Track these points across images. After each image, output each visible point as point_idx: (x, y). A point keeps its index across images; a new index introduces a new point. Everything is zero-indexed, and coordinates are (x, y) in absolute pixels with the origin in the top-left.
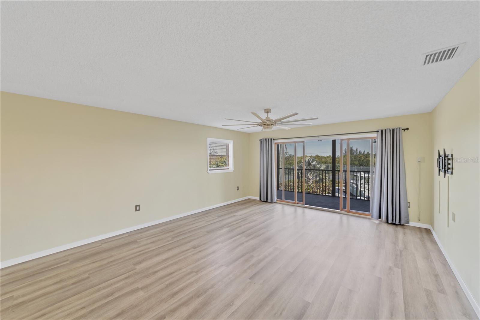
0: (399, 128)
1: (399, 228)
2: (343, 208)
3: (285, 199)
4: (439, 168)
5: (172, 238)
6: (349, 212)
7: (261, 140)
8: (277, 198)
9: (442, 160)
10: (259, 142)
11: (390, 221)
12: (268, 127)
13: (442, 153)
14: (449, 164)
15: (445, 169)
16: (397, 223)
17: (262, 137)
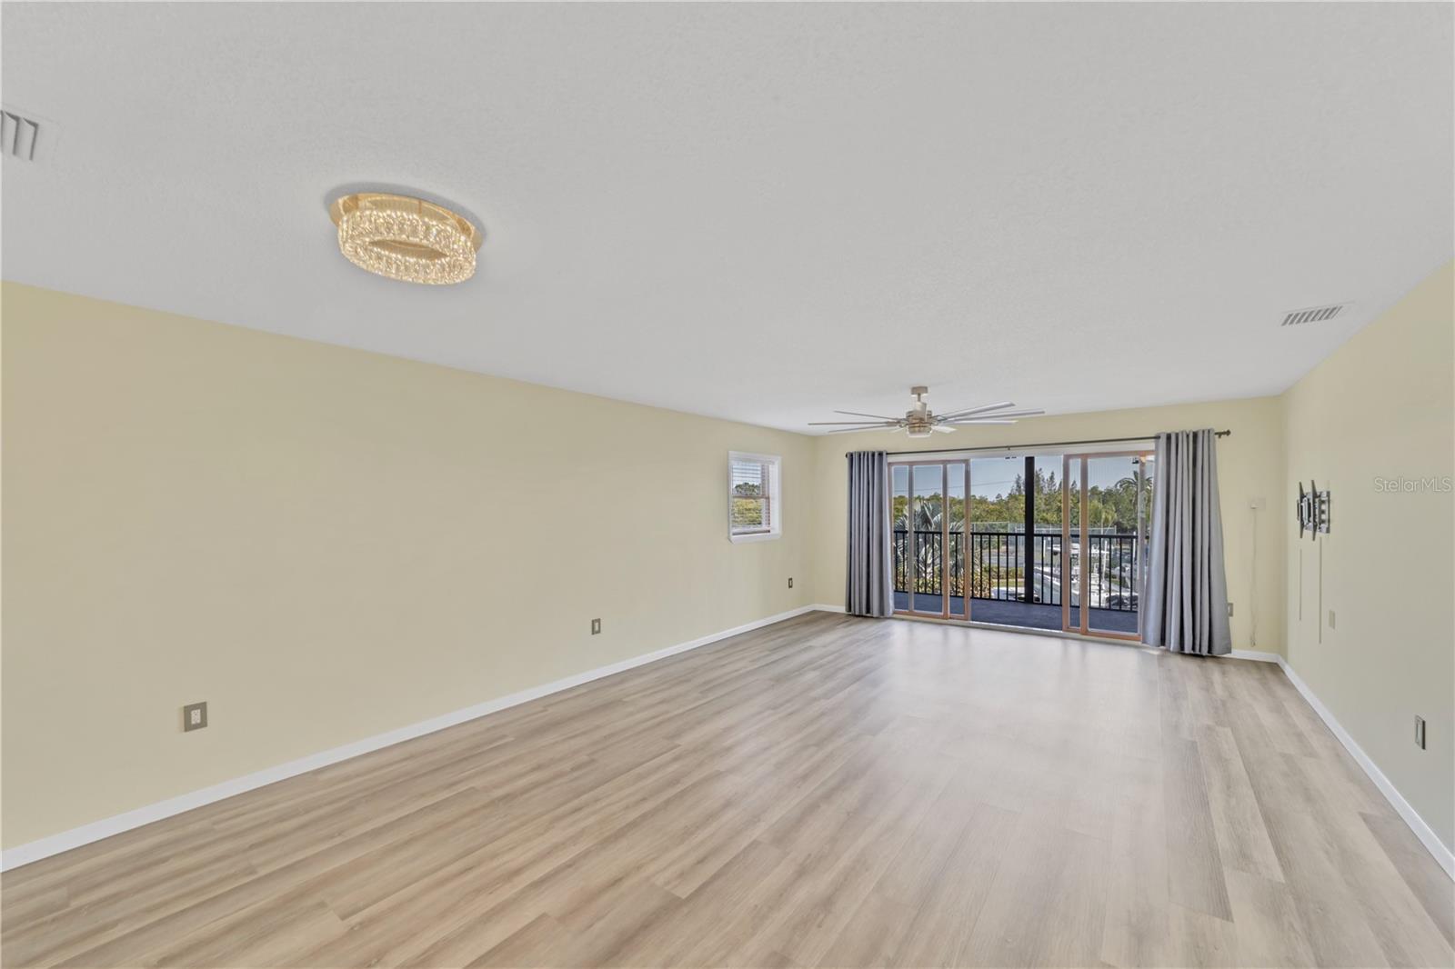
0: (1209, 431)
1: (1210, 664)
2: (1071, 625)
3: (915, 609)
4: (1302, 520)
5: (701, 692)
6: (1086, 633)
7: (851, 456)
8: (896, 608)
9: (1309, 504)
10: (846, 462)
11: (1188, 649)
12: (922, 429)
13: (1308, 490)
14: (1323, 512)
15: (1314, 521)
16: (1204, 651)
17: (854, 448)
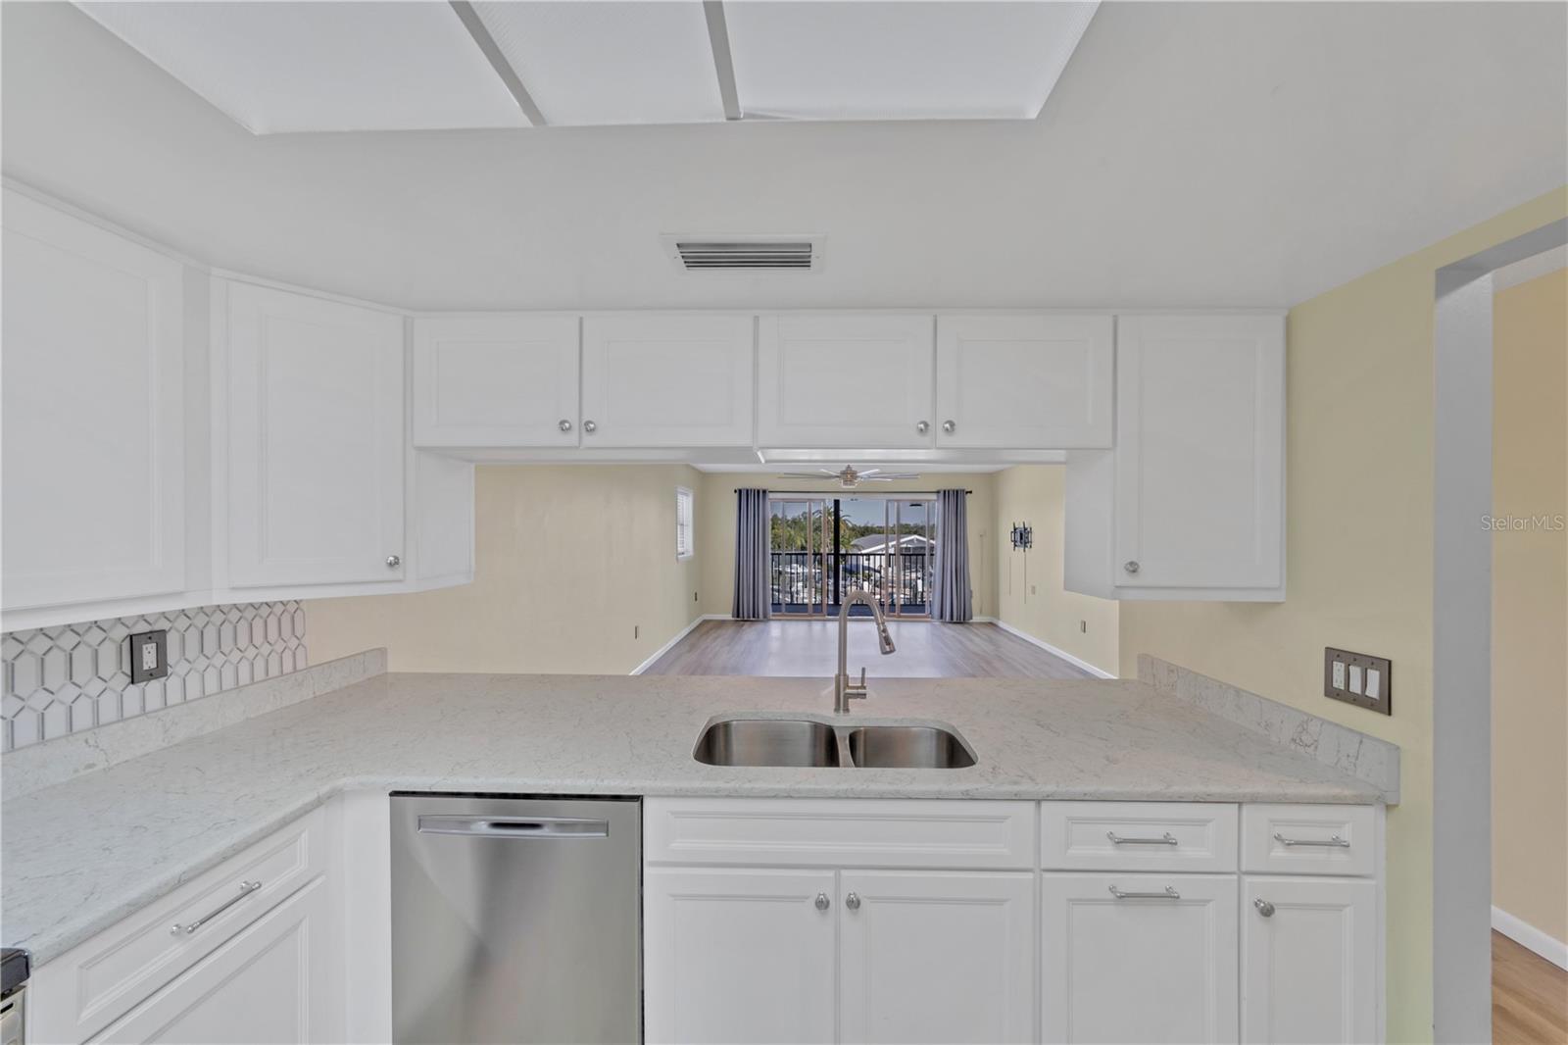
0: (965, 490)
2: (890, 612)
3: (786, 611)
4: (1015, 542)
6: (900, 617)
7: (740, 492)
8: (772, 611)
9: (1021, 534)
10: (736, 495)
11: (955, 620)
13: (1019, 526)
14: (1028, 538)
15: (1023, 542)
16: (948, 618)
17: (742, 486)
